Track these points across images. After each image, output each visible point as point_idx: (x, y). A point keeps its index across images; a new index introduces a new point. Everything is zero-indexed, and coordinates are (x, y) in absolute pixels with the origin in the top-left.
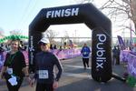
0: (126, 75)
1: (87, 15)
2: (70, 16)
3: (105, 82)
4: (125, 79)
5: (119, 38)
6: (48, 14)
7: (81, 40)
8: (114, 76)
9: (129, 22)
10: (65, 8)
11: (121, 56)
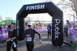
0: (71, 42)
1: (49, 9)
2: (40, 9)
3: (60, 46)
4: (71, 45)
5: (68, 21)
6: (27, 8)
7: (46, 23)
8: (65, 43)
9: (73, 13)
10: (37, 4)
11: (68, 31)
